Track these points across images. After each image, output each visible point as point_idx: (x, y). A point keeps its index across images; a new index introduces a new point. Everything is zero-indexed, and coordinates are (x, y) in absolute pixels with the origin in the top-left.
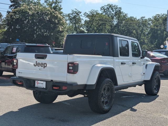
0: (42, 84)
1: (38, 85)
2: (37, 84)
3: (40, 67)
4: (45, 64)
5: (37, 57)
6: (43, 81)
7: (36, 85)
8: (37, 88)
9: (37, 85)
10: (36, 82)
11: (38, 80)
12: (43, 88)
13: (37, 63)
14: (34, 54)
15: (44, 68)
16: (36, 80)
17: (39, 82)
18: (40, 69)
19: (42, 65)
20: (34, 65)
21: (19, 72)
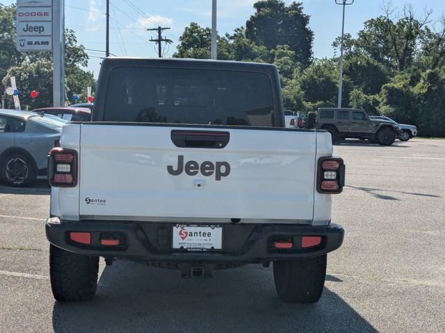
0: (207, 238)
1: (185, 241)
2: (183, 238)
3: (199, 175)
4: (219, 164)
5: (182, 140)
6: (209, 224)
7: (177, 242)
8: (182, 250)
9: (181, 241)
10: (176, 230)
11: (188, 224)
12: (212, 251)
13: (185, 162)
14: (166, 131)
15: (218, 178)
16: (174, 224)
17: (188, 229)
18: (199, 185)
19: (207, 168)
20: (170, 169)
21: (88, 201)
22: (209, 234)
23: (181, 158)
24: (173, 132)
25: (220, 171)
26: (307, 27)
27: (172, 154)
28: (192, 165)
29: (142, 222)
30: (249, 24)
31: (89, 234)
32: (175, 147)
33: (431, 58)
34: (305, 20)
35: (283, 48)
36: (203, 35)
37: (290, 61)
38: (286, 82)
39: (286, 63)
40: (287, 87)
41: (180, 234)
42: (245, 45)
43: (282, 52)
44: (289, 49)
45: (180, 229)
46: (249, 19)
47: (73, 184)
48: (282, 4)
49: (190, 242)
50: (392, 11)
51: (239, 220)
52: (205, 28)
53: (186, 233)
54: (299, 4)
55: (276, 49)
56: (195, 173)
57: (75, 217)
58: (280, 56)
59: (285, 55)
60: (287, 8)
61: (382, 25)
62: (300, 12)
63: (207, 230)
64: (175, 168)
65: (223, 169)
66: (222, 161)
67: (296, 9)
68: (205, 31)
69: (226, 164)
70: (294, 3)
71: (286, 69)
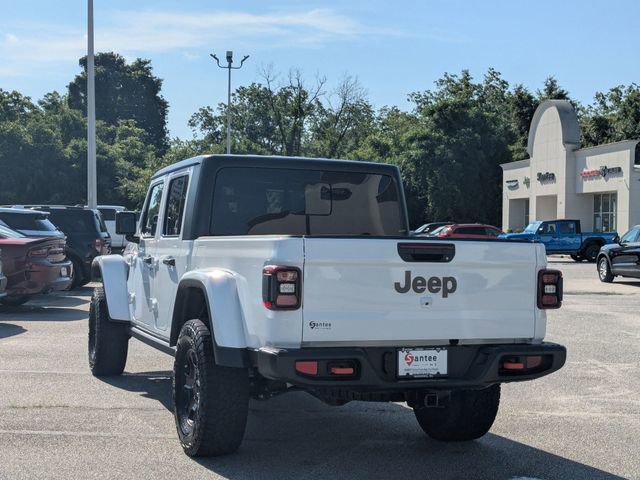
0: (433, 362)
1: (411, 367)
2: (409, 364)
3: (427, 292)
4: (446, 280)
5: (410, 254)
6: (435, 347)
7: (403, 369)
8: (408, 377)
9: (408, 367)
10: (402, 355)
11: (414, 348)
12: (438, 376)
13: (413, 278)
14: (392, 244)
15: (445, 295)
16: (400, 348)
17: (415, 353)
18: (427, 304)
19: (435, 285)
20: (397, 286)
21: (313, 325)
22: (435, 358)
23: (408, 274)
24: (399, 244)
25: (446, 286)
26: (158, 95)
27: (399, 269)
28: (420, 282)
29: (368, 348)
30: (72, 87)
31: (316, 363)
32: (402, 262)
33: (328, 142)
34: (156, 85)
35: (127, 124)
36: (7, 102)
37: (139, 143)
38: (137, 173)
39: (134, 146)
40: (142, 179)
41: (406, 359)
42: (74, 119)
43: (127, 130)
44: (137, 126)
45: (405, 353)
46: (73, 81)
47: (296, 306)
48: (121, 62)
49: (417, 368)
50: (275, 77)
51: (457, 341)
52: (10, 93)
53: (412, 358)
54: (145, 63)
55: (118, 126)
56: (422, 290)
57: (296, 344)
58: (124, 135)
59: (131, 133)
60: (128, 66)
61: (259, 97)
62: (148, 73)
63: (432, 353)
64: (403, 285)
65: (450, 285)
66: (448, 276)
67: (142, 69)
68: (11, 96)
69: (453, 280)
70: (139, 60)
71: (134, 154)
